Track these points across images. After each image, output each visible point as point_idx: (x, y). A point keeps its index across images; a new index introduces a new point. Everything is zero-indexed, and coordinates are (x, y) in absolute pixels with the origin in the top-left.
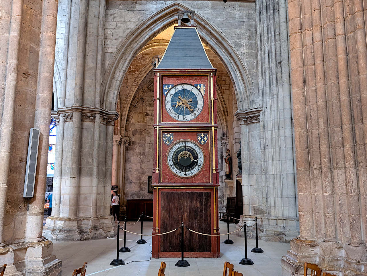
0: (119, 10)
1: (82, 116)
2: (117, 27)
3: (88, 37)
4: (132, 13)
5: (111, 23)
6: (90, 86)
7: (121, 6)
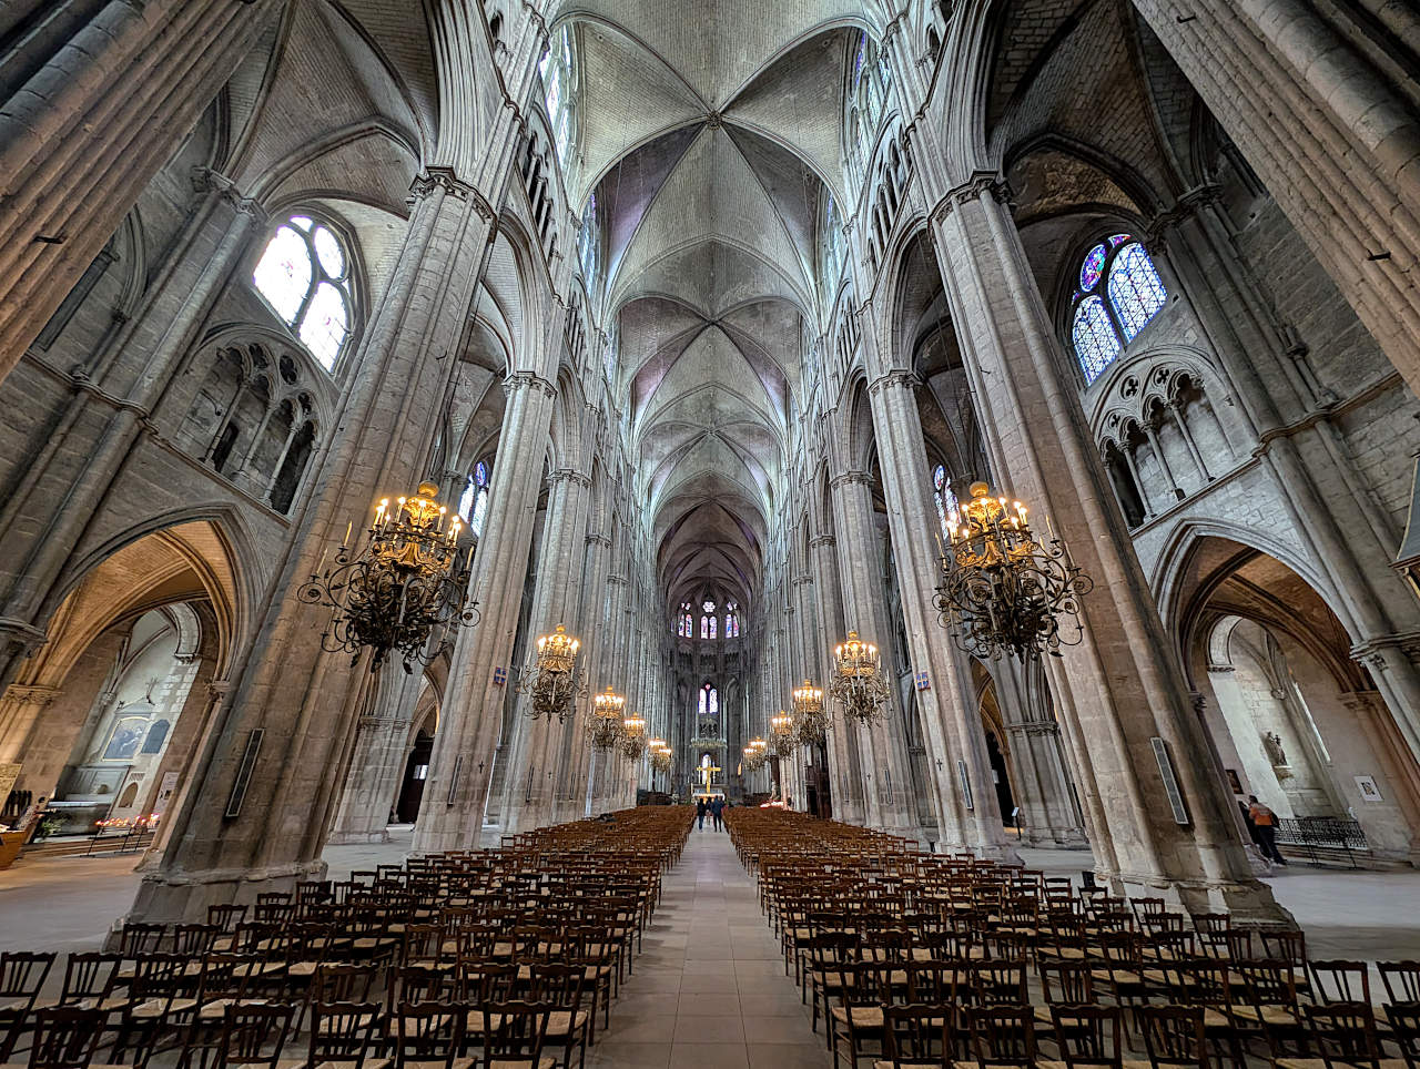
0: (1370, 422)
1: (1406, 654)
2: (1387, 456)
3: (1331, 507)
4: (1403, 411)
5: (1369, 454)
6: (1392, 591)
7: (1372, 413)
